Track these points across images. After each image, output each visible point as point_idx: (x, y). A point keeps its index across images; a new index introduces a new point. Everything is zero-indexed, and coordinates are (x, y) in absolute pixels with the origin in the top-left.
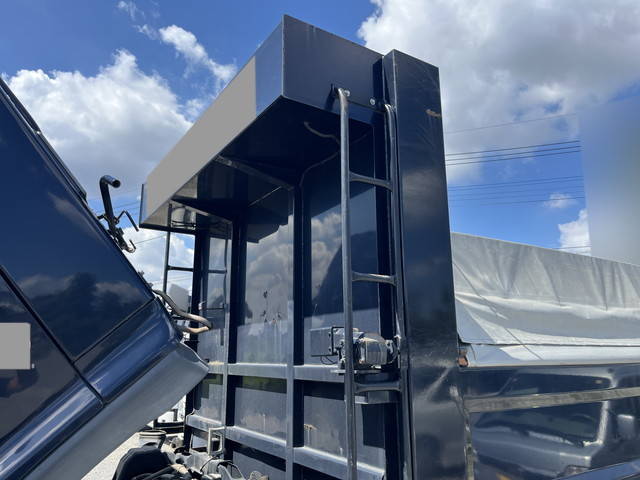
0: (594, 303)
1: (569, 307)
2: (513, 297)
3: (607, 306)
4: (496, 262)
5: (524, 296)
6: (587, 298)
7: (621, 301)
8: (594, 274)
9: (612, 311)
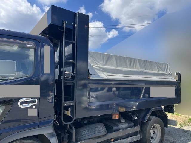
0: (127, 67)
1: (119, 68)
2: (106, 66)
3: (130, 68)
4: (103, 58)
5: (108, 66)
6: (125, 67)
7: (134, 67)
8: (129, 61)
9: (131, 69)
